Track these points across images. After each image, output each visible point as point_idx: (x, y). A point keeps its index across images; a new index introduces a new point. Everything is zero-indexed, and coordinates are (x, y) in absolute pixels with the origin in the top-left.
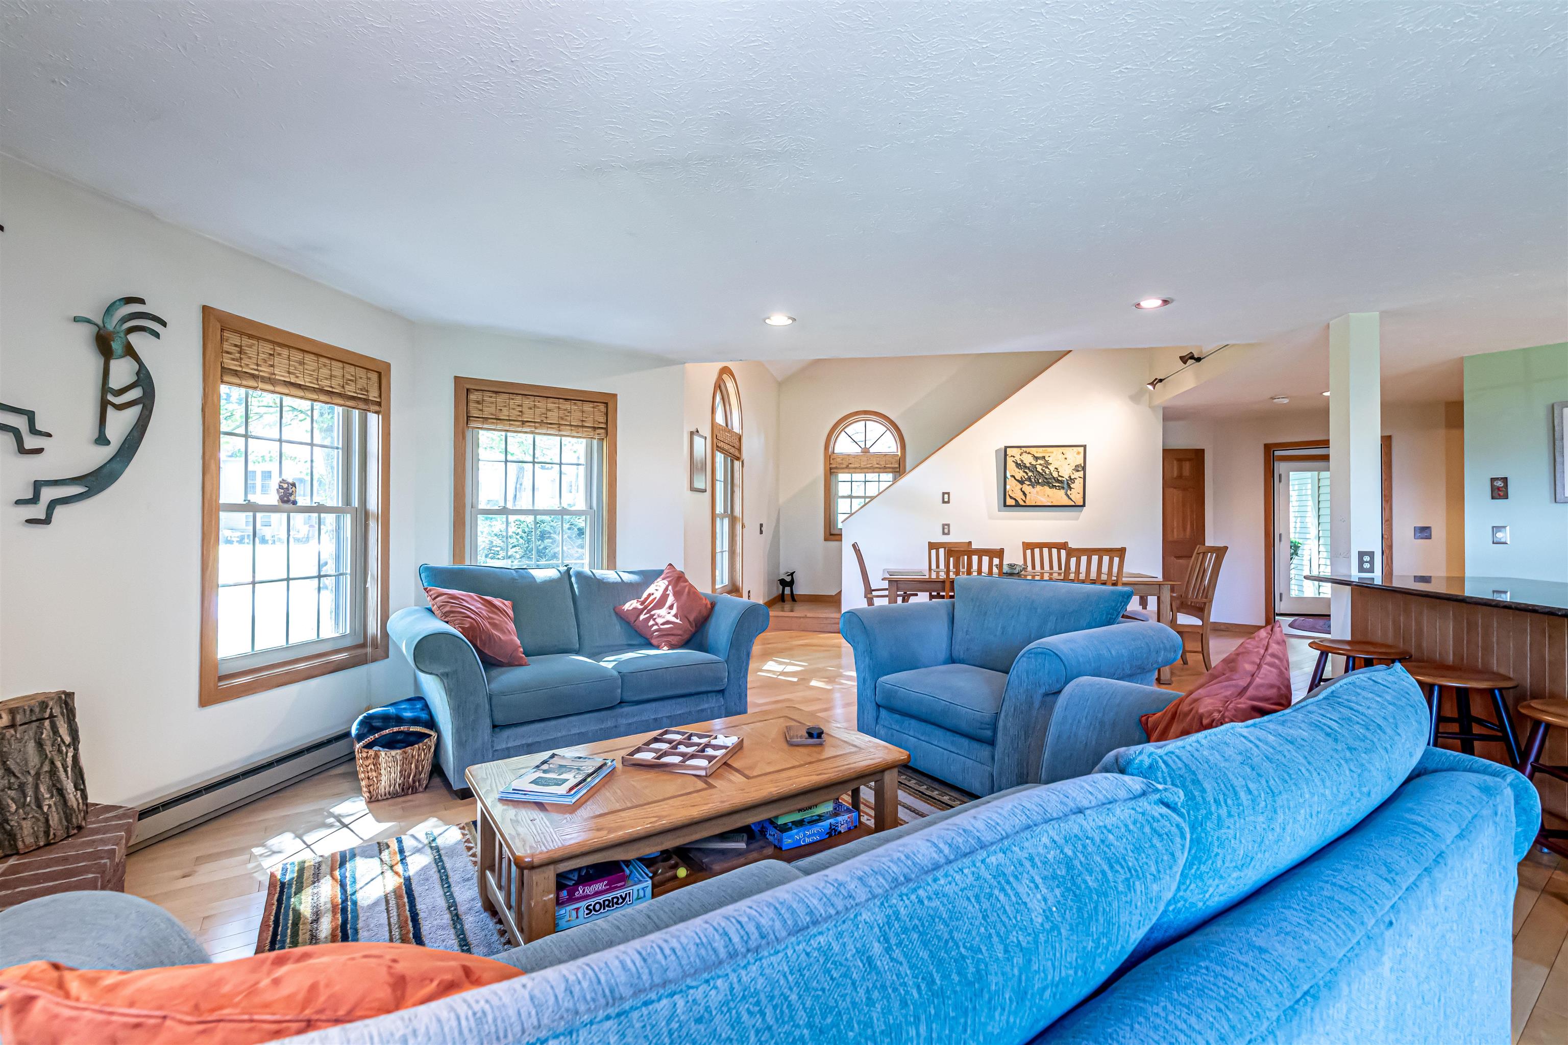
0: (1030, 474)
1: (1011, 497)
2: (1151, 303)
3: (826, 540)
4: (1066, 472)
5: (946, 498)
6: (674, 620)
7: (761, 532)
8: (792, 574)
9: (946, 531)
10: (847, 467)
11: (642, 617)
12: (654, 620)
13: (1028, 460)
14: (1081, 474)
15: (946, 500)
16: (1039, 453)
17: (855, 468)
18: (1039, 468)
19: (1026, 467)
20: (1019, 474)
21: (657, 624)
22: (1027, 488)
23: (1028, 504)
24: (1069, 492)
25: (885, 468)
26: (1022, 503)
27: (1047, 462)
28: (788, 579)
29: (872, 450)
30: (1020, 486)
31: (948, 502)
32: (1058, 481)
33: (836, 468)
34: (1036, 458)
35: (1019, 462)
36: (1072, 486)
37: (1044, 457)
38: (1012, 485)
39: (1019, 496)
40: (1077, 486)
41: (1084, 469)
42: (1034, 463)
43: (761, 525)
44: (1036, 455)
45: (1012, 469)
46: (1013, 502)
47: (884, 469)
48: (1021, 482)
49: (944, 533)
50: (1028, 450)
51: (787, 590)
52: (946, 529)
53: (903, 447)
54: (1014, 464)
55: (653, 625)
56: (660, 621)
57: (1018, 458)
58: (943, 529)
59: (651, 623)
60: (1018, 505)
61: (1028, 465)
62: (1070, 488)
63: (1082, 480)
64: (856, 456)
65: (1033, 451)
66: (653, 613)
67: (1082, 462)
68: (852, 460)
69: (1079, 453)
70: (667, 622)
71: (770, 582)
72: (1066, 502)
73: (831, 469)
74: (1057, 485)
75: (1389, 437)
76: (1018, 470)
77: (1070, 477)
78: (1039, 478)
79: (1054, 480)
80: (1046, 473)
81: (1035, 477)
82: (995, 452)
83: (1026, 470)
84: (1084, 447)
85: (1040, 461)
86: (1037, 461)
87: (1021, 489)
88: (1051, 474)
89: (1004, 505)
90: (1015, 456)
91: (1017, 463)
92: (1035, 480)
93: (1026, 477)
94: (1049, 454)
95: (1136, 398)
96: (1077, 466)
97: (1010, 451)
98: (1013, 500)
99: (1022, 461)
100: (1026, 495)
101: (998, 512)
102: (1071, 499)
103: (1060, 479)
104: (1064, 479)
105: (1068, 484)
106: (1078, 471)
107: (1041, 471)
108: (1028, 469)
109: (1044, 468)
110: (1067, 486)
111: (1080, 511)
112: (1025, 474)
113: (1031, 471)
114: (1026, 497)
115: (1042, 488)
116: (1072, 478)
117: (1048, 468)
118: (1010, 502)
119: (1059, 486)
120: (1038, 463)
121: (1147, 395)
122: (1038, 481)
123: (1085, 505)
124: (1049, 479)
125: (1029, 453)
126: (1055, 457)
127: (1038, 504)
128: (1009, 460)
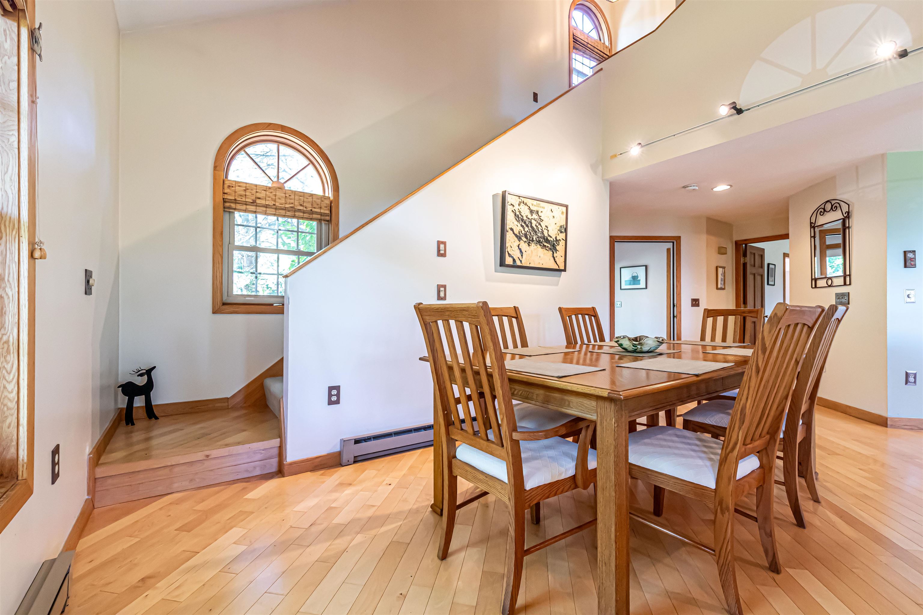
0: (526, 229)
1: (509, 254)
3: (215, 311)
4: (553, 232)
5: (441, 250)
7: (88, 291)
8: (149, 372)
9: (442, 295)
10: (254, 203)
13: (525, 212)
14: (564, 236)
15: (443, 252)
16: (534, 206)
17: (266, 206)
18: (534, 224)
19: (522, 220)
20: (518, 227)
22: (524, 246)
23: (524, 264)
24: (555, 254)
25: (312, 212)
26: (518, 263)
27: (540, 217)
28: (141, 381)
29: (287, 186)
30: (517, 243)
31: (446, 255)
32: (547, 240)
33: (235, 201)
34: (532, 212)
35: (518, 213)
36: (557, 247)
37: (537, 212)
38: (511, 242)
39: (516, 254)
40: (560, 248)
41: (566, 230)
42: (529, 216)
43: (88, 274)
44: (532, 208)
45: (510, 222)
46: (511, 262)
47: (309, 215)
48: (519, 238)
49: (439, 297)
50: (525, 200)
51: (139, 401)
52: (441, 290)
53: (336, 188)
54: (513, 215)
57: (516, 207)
58: (439, 292)
60: (514, 266)
61: (525, 218)
62: (556, 250)
63: (564, 241)
64: (266, 189)
65: (529, 202)
67: (565, 223)
68: (262, 195)
69: (562, 213)
71: (103, 390)
72: (552, 265)
73: (225, 201)
74: (547, 245)
75: (679, 237)
76: (516, 223)
77: (556, 237)
78: (533, 235)
79: (544, 239)
80: (538, 230)
81: (530, 233)
82: (495, 196)
83: (523, 224)
84: (567, 207)
85: (535, 216)
86: (532, 215)
87: (518, 246)
88: (542, 232)
89: (502, 263)
90: (513, 206)
91: (515, 215)
92: (530, 236)
93: (523, 232)
94: (542, 210)
95: (594, 167)
96: (561, 227)
97: (510, 199)
98: (511, 258)
99: (520, 212)
100: (522, 253)
101: (496, 271)
102: (556, 262)
103: (549, 238)
104: (552, 239)
105: (554, 246)
106: (561, 232)
107: (535, 228)
108: (525, 223)
109: (537, 225)
110: (554, 249)
111: (560, 277)
112: (522, 229)
113: (527, 226)
114: (522, 256)
115: (535, 247)
116: (558, 239)
117: (540, 224)
118: (509, 261)
119: (548, 246)
120: (532, 217)
121: (601, 167)
122: (533, 238)
123: (565, 270)
124: (541, 237)
125: (526, 204)
126: (546, 211)
127: (532, 265)
128: (509, 209)
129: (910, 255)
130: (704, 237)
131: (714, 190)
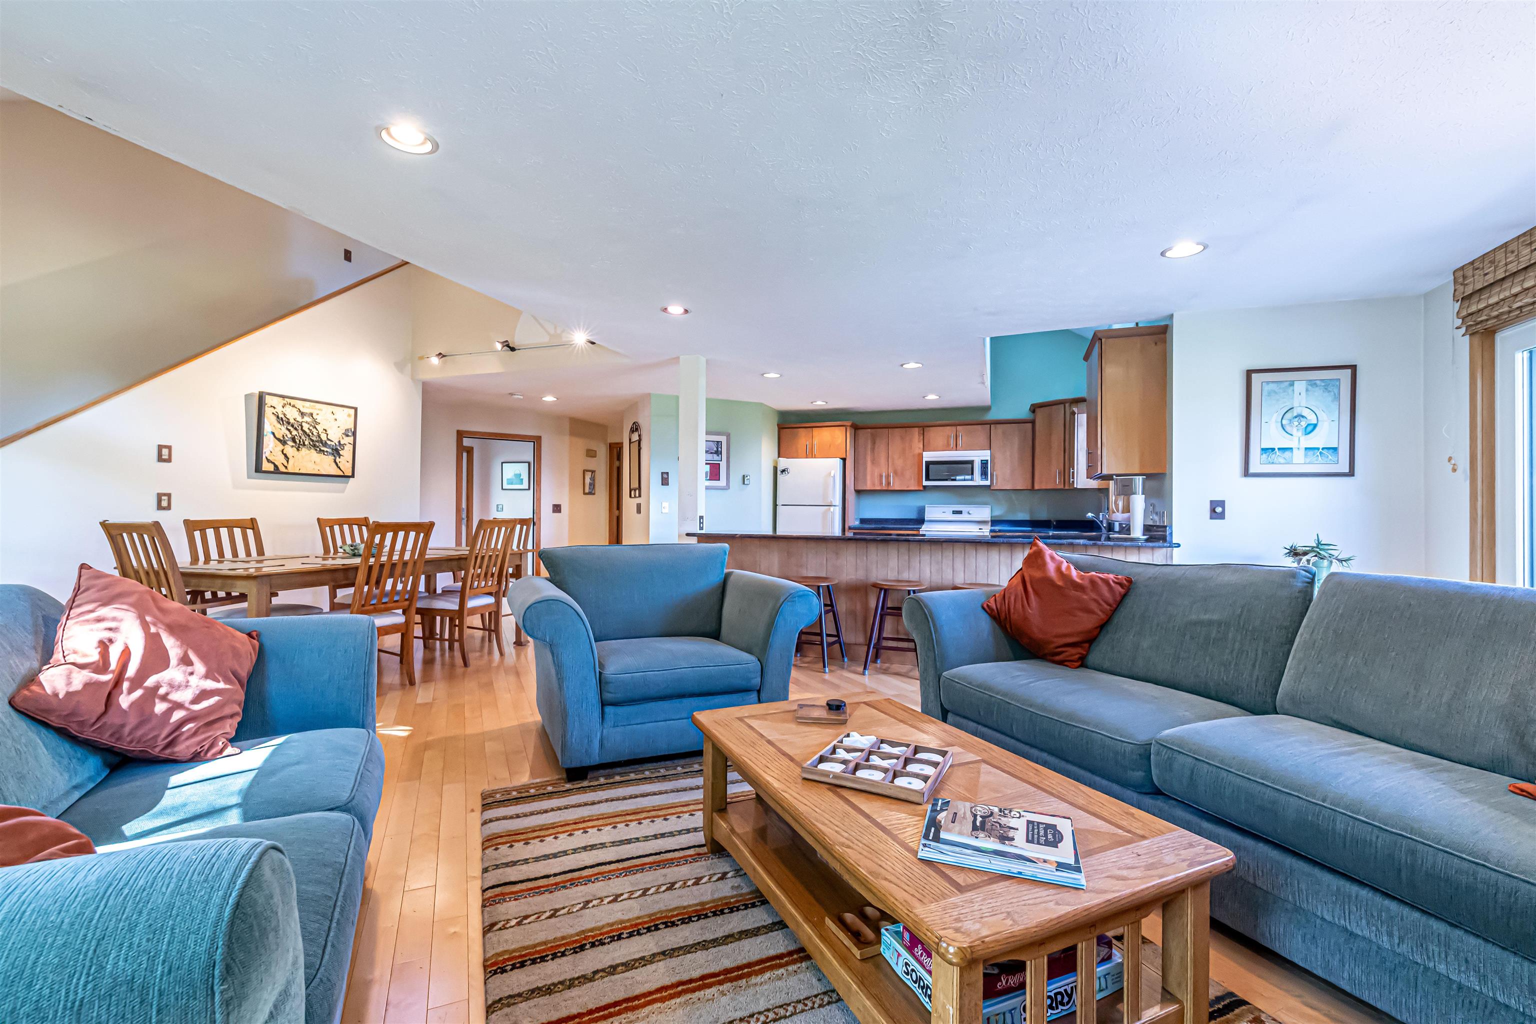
0: (295, 432)
1: (268, 461)
2: (676, 310)
4: (335, 435)
5: (164, 455)
6: (210, 685)
9: (164, 504)
11: (125, 701)
12: (164, 698)
13: (292, 414)
14: (351, 439)
15: (165, 457)
16: (306, 407)
18: (306, 427)
19: (288, 423)
20: (282, 431)
21: (179, 706)
22: (290, 450)
23: (290, 470)
24: (338, 460)
26: (282, 469)
27: (315, 420)
30: (280, 447)
31: (169, 460)
32: (325, 445)
34: (303, 414)
35: (281, 416)
36: (341, 452)
37: (312, 415)
38: (271, 447)
39: (280, 460)
40: (347, 453)
41: (354, 434)
42: (299, 419)
44: (302, 410)
45: (270, 425)
46: (271, 468)
48: (283, 442)
49: (160, 507)
50: (293, 402)
52: (164, 501)
54: (274, 418)
55: (169, 712)
56: (184, 696)
57: (279, 409)
58: (159, 501)
59: (160, 707)
60: (276, 471)
61: (292, 421)
62: (340, 455)
63: (352, 446)
65: (299, 404)
66: (150, 682)
67: (352, 426)
69: (349, 415)
70: (204, 695)
72: (334, 471)
74: (325, 449)
75: (540, 437)
76: (279, 426)
77: (339, 442)
78: (304, 439)
79: (322, 443)
80: (312, 434)
81: (300, 437)
82: (248, 397)
83: (290, 428)
84: (356, 409)
85: (306, 419)
86: (303, 418)
87: (282, 451)
88: (319, 436)
89: (258, 469)
90: (274, 408)
91: (278, 417)
92: (300, 441)
93: (289, 436)
94: (318, 412)
95: (400, 366)
96: (347, 430)
97: (269, 400)
98: (270, 464)
99: (285, 415)
100: (288, 459)
101: (249, 477)
102: (339, 468)
103: (329, 442)
104: (333, 444)
105: (337, 451)
106: (348, 436)
107: (308, 431)
108: (292, 426)
109: (311, 428)
110: (336, 452)
111: (347, 483)
112: (288, 433)
113: (296, 429)
114: (288, 462)
115: (308, 452)
116: (342, 443)
117: (315, 427)
118: (267, 466)
119: (327, 452)
120: (303, 420)
121: (410, 365)
122: (304, 443)
123: (353, 476)
124: (317, 441)
125: (294, 406)
126: (324, 416)
127: (302, 471)
128: (268, 411)
129: (665, 476)
130: (567, 438)
131: (543, 399)
